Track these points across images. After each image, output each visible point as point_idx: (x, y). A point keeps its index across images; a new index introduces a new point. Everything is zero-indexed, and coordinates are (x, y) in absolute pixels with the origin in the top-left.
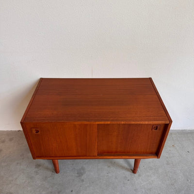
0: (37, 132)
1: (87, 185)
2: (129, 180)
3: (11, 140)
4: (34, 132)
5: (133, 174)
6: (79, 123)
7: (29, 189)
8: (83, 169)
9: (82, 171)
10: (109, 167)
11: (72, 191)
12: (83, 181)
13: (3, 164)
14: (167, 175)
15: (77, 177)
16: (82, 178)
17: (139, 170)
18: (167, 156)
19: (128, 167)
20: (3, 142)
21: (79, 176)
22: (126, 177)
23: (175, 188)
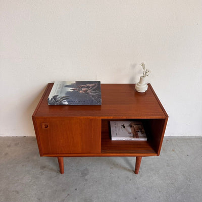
0: (46, 127)
1: (90, 184)
2: (131, 180)
3: (16, 145)
4: (44, 127)
5: (135, 174)
6: (85, 117)
7: (35, 187)
8: (86, 170)
9: (86, 172)
10: (111, 168)
11: (76, 189)
12: (86, 180)
13: (9, 166)
14: (167, 176)
15: (81, 177)
16: (86, 177)
17: (140, 171)
18: (167, 159)
19: (130, 168)
20: (9, 146)
21: (83, 176)
22: (128, 177)
23: (175, 186)
